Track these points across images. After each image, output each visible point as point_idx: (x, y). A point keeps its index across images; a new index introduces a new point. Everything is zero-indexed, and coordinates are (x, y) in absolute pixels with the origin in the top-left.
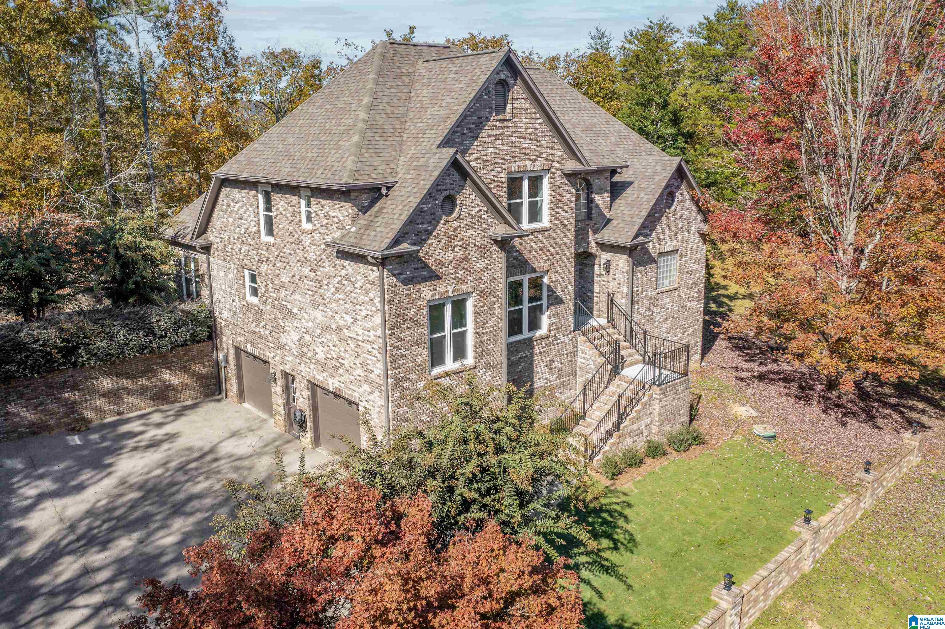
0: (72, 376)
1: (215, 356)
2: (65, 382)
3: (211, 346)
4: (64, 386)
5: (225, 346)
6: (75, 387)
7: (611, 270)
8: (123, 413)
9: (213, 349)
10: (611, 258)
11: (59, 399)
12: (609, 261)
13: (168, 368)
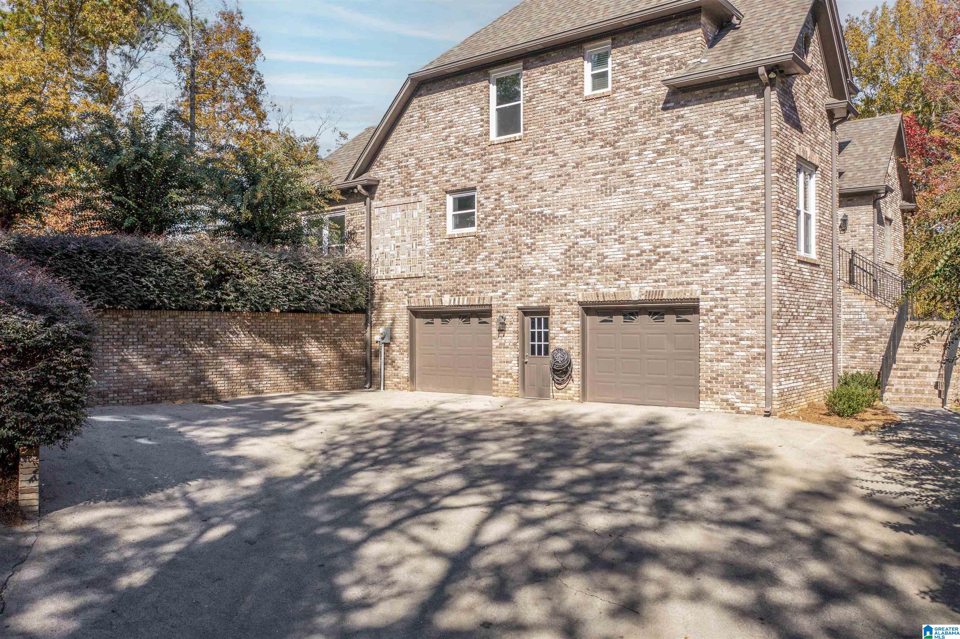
0: (209, 324)
1: (368, 334)
2: (199, 330)
3: (363, 322)
4: (195, 336)
5: (387, 316)
6: (210, 341)
7: (849, 227)
8: (262, 392)
9: (366, 325)
10: (847, 213)
11: (189, 353)
12: (845, 216)
13: (317, 339)
